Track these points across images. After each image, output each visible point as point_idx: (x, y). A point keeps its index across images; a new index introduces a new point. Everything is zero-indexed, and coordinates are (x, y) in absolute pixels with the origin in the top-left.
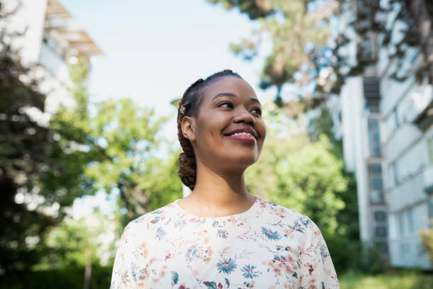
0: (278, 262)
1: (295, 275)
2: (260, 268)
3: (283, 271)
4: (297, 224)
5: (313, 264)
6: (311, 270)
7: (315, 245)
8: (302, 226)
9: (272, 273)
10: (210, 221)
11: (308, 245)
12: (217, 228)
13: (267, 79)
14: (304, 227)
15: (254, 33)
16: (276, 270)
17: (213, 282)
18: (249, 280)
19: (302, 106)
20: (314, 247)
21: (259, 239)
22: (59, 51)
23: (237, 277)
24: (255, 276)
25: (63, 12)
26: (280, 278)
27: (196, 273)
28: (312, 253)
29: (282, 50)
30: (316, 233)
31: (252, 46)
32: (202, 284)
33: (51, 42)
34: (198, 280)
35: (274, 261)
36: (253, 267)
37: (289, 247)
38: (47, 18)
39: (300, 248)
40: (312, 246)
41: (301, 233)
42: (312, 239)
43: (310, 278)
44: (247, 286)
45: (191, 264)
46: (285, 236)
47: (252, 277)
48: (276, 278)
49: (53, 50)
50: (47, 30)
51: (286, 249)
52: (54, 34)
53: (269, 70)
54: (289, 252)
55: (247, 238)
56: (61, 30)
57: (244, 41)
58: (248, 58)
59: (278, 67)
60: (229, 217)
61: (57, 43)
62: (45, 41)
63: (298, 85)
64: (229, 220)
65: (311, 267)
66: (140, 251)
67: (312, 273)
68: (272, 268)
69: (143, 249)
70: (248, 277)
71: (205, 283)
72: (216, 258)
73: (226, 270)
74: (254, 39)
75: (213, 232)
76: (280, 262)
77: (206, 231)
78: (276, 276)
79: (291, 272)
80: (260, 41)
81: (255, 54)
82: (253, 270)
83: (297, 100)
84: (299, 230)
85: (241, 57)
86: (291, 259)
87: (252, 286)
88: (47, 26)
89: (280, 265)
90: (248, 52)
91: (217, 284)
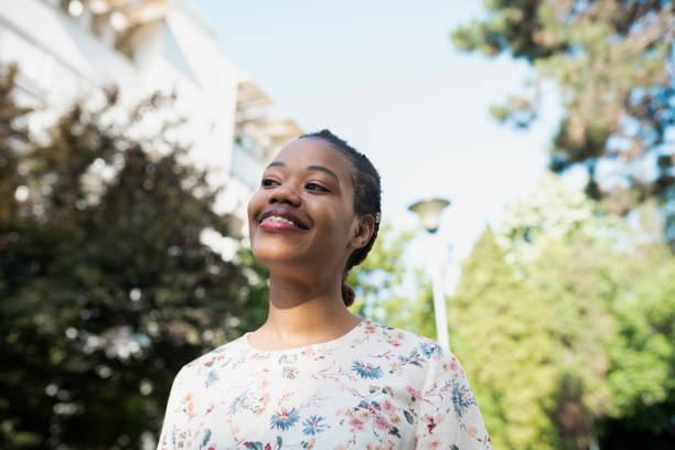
0: (363, 410)
1: (395, 432)
2: (331, 419)
3: (369, 424)
4: (415, 354)
5: (434, 415)
6: (431, 427)
7: (441, 385)
8: (423, 356)
9: (348, 427)
10: (277, 355)
11: (428, 386)
12: (284, 364)
13: (562, 156)
14: (425, 357)
15: (528, 84)
16: (356, 422)
17: (259, 443)
18: (308, 438)
19: (636, 194)
20: (438, 389)
21: (344, 379)
22: (259, 152)
23: (294, 435)
24: (318, 431)
25: (259, 97)
26: (359, 434)
27: (237, 430)
28: (435, 399)
29: (575, 105)
30: (445, 366)
31: (525, 106)
32: (242, 446)
33: (246, 142)
34: (236, 439)
35: (356, 409)
36: (320, 419)
37: (389, 388)
38: (239, 108)
39: (410, 390)
40: (436, 386)
41: (419, 368)
42: (437, 376)
43: (430, 439)
44: (305, 446)
45: (234, 417)
46: (391, 372)
47: (313, 433)
48: (352, 434)
49: (250, 152)
50: (241, 125)
51: (384, 392)
52: (250, 130)
53: (561, 141)
54: (387, 396)
55: (325, 377)
56: (259, 123)
57: (512, 99)
58: (522, 125)
59: (577, 134)
60: (303, 349)
61: (255, 141)
62: (238, 141)
63: (624, 159)
64: (303, 353)
65: (432, 420)
66: (183, 407)
67: (434, 430)
68: (348, 419)
69: (187, 403)
70: (308, 433)
71: (247, 444)
72: (273, 409)
73: (282, 425)
74: (529, 94)
75: (277, 370)
76: (367, 411)
77: (266, 371)
78: (352, 431)
79: (387, 426)
80: (538, 96)
81: (534, 116)
82: (319, 424)
83: (625, 184)
84: (416, 363)
85: (510, 125)
86: (388, 406)
87: (311, 447)
88: (239, 120)
89: (366, 415)
90: (523, 116)
91: (264, 445)
